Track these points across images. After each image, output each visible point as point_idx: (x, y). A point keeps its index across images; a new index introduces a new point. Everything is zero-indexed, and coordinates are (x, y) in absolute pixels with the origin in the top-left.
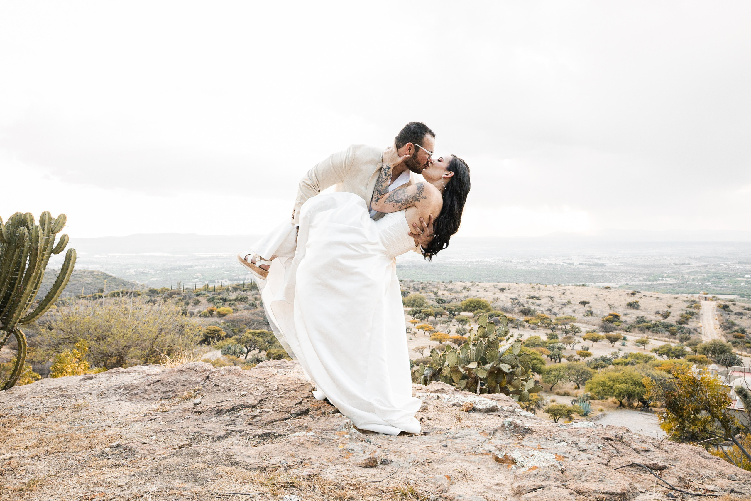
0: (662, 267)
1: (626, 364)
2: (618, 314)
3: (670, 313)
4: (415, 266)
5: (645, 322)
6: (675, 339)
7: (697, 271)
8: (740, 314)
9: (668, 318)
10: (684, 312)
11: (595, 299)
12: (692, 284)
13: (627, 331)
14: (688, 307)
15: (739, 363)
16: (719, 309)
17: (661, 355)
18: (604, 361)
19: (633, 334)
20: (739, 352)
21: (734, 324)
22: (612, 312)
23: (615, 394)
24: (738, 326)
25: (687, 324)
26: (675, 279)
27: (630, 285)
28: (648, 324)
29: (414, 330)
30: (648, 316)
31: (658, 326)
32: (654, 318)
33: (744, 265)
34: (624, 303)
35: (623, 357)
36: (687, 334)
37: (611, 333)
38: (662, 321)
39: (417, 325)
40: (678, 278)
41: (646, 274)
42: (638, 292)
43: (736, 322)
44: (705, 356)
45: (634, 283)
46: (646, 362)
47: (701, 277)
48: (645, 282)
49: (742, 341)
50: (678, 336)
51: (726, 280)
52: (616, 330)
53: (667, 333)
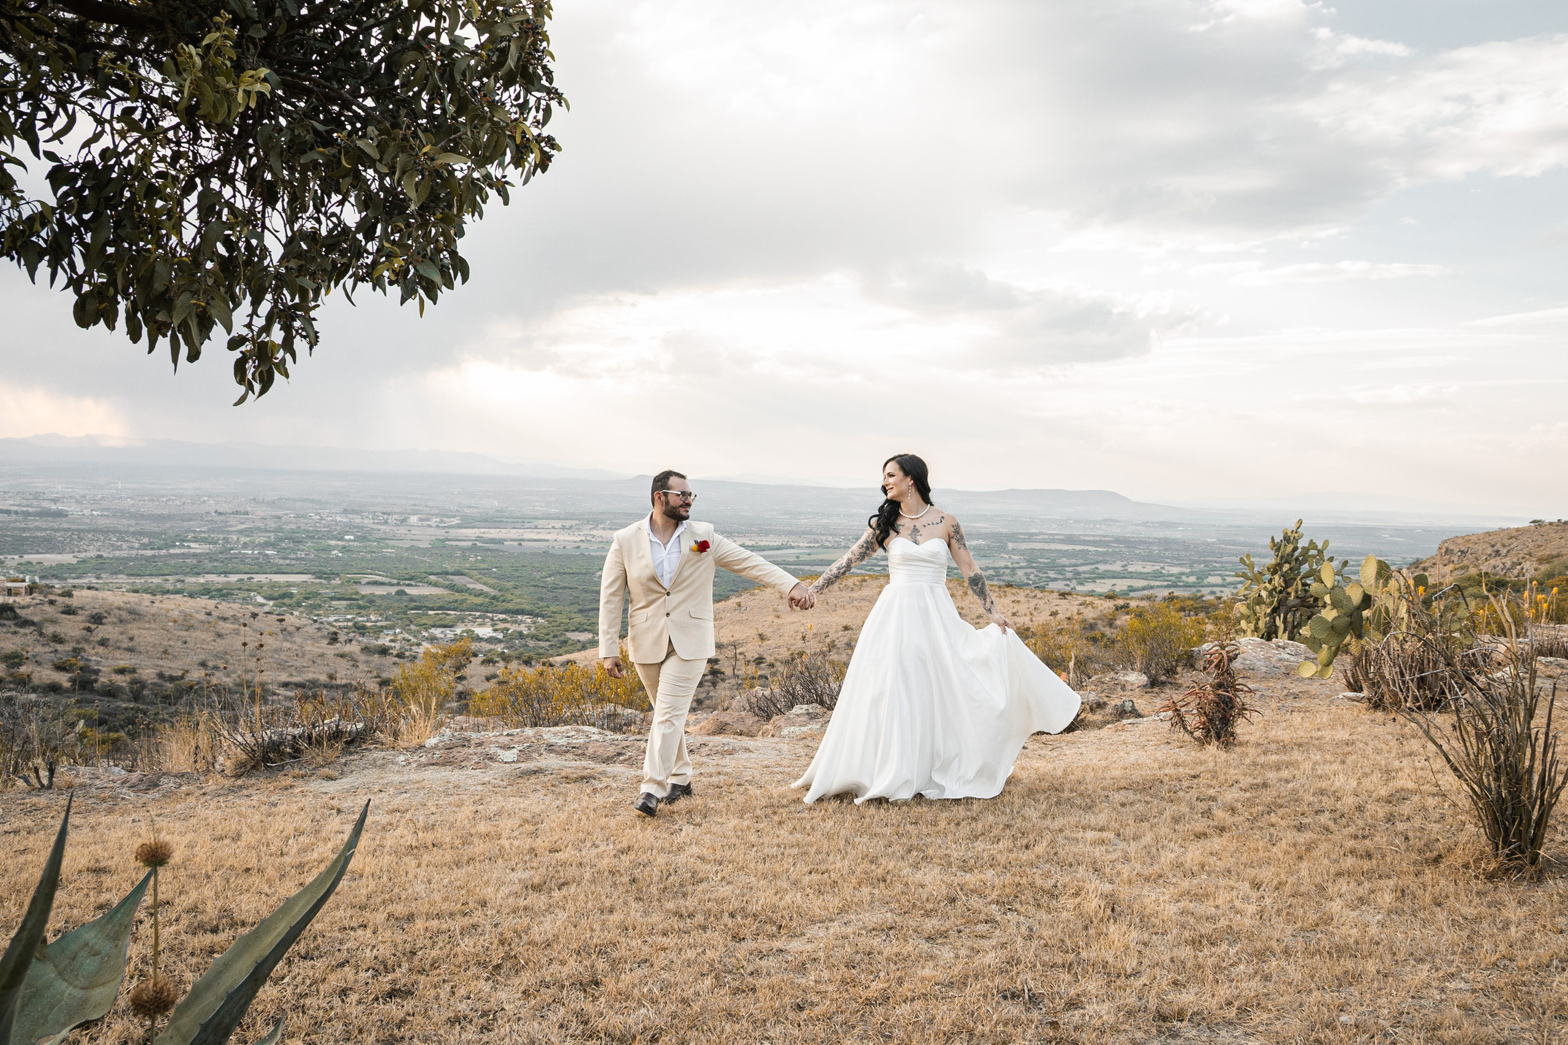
0: (190, 520)
7: (258, 529)
12: (240, 553)
26: (210, 543)
27: (106, 559)
33: (350, 516)
40: (215, 543)
41: (151, 534)
45: (117, 553)
47: (262, 540)
48: (141, 552)
51: (309, 544)
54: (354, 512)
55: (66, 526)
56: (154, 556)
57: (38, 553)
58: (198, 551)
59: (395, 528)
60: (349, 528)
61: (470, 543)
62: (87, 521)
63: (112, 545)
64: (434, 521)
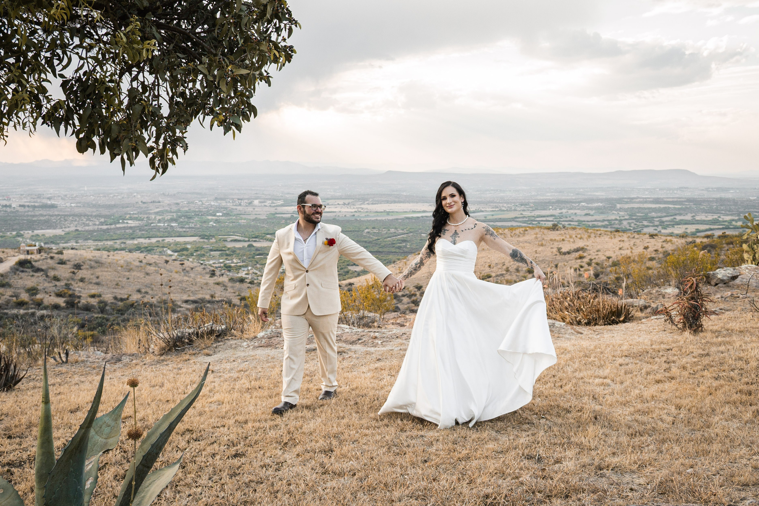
0: (127, 207)
7: (166, 211)
12: (157, 226)
26: (139, 220)
27: (81, 232)
33: (219, 202)
40: (142, 220)
41: (105, 216)
45: (87, 228)
47: (169, 217)
48: (100, 227)
51: (196, 219)
54: (222, 199)
55: (56, 213)
56: (108, 229)
57: (42, 229)
58: (132, 225)
59: (246, 208)
60: (219, 209)
61: (289, 215)
62: (69, 210)
63: (84, 223)
64: (268, 203)
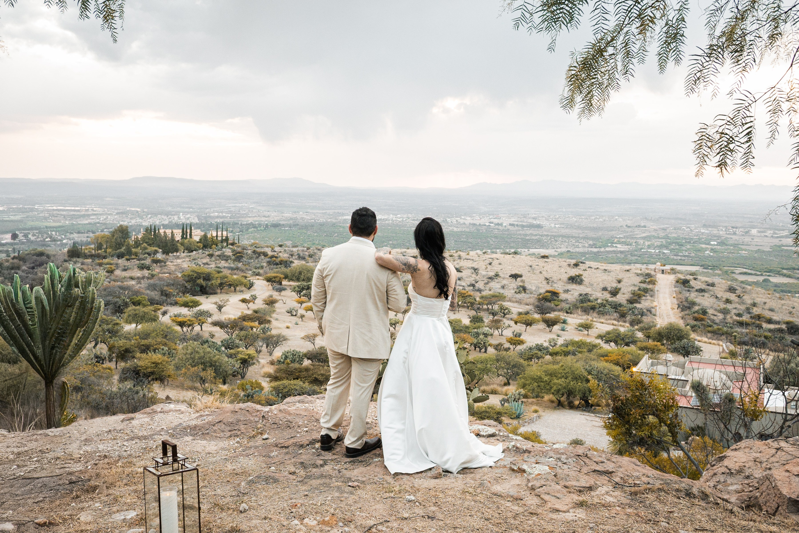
0: (612, 230)
1: (566, 354)
2: (556, 291)
3: (620, 289)
4: (298, 225)
5: (589, 301)
6: (625, 322)
7: (654, 236)
8: (701, 291)
9: (617, 296)
10: (636, 289)
11: (529, 271)
12: (647, 252)
13: (567, 313)
14: (640, 282)
15: (697, 351)
16: (678, 285)
17: (607, 342)
18: (540, 350)
19: (575, 315)
20: (699, 338)
21: (693, 304)
22: (549, 288)
23: (553, 391)
24: (699, 305)
25: (640, 303)
26: (628, 245)
27: (572, 253)
28: (593, 304)
29: (301, 312)
30: (593, 293)
31: (605, 306)
32: (600, 296)
33: (710, 229)
34: (565, 277)
35: (562, 345)
36: (640, 316)
37: (548, 315)
38: (610, 299)
39: (304, 305)
40: (631, 245)
41: (593, 239)
42: (581, 263)
43: (698, 300)
44: (659, 343)
45: (577, 250)
46: (590, 351)
47: (659, 244)
49: (702, 324)
50: (628, 318)
51: (688, 247)
52: (554, 311)
53: (615, 314)
55: (546, 233)
56: (598, 252)
57: (536, 248)
58: (622, 250)
59: (743, 237)
60: (712, 237)
62: (555, 230)
63: (574, 245)
